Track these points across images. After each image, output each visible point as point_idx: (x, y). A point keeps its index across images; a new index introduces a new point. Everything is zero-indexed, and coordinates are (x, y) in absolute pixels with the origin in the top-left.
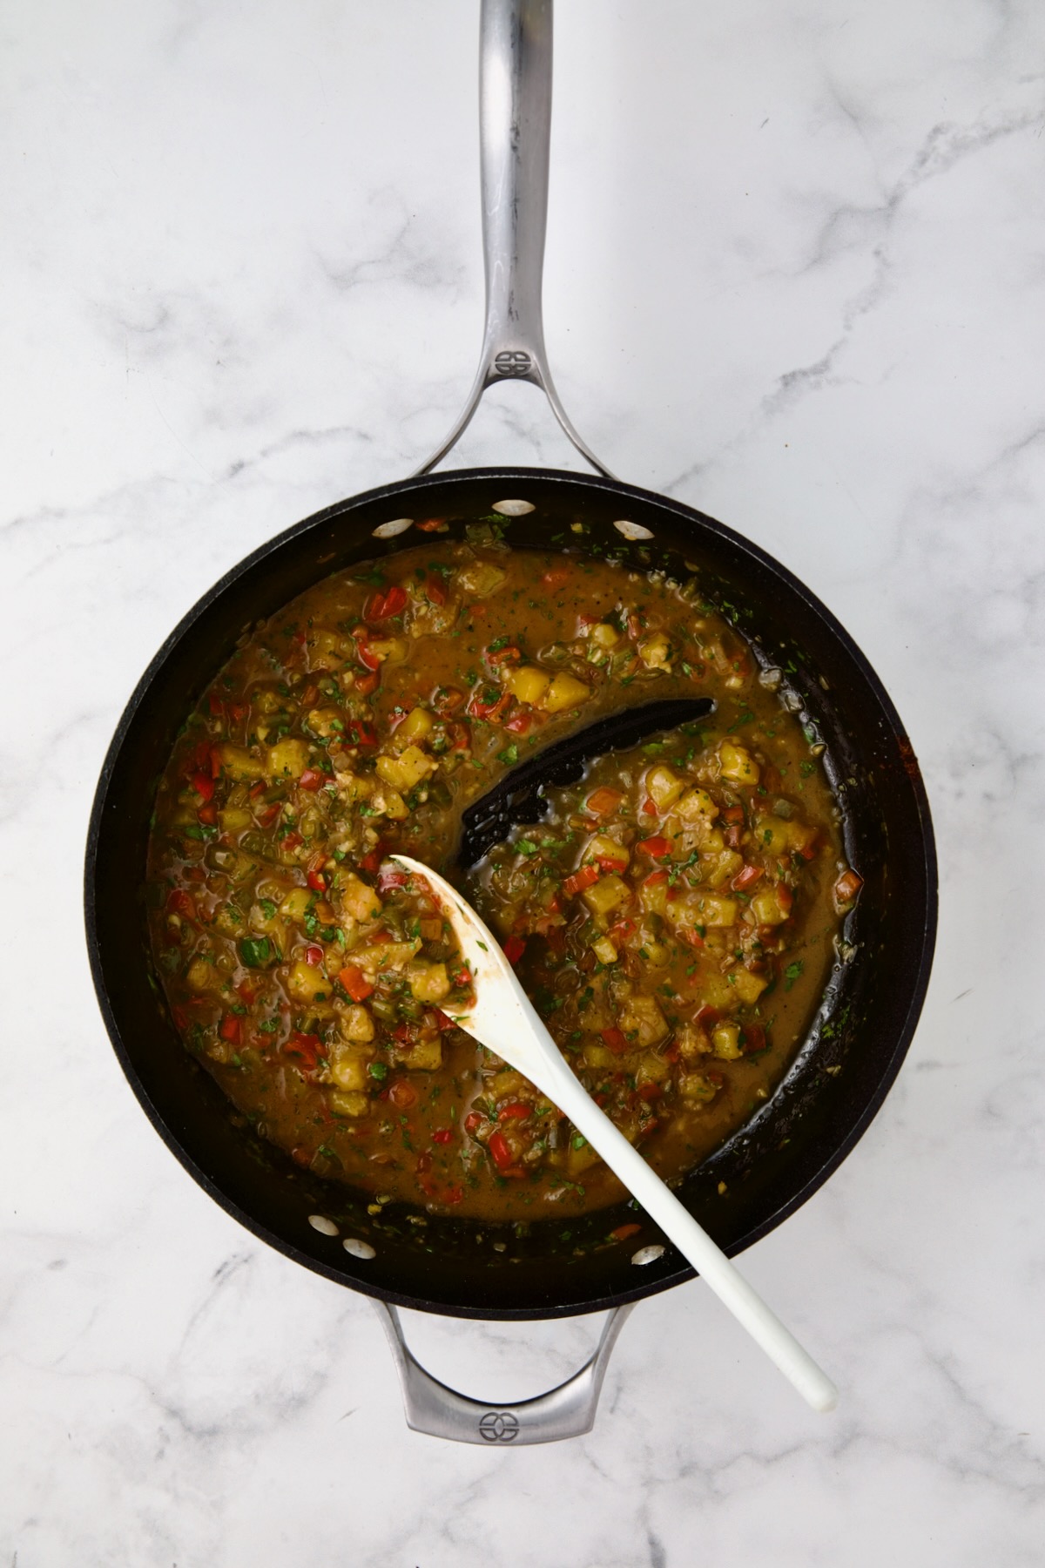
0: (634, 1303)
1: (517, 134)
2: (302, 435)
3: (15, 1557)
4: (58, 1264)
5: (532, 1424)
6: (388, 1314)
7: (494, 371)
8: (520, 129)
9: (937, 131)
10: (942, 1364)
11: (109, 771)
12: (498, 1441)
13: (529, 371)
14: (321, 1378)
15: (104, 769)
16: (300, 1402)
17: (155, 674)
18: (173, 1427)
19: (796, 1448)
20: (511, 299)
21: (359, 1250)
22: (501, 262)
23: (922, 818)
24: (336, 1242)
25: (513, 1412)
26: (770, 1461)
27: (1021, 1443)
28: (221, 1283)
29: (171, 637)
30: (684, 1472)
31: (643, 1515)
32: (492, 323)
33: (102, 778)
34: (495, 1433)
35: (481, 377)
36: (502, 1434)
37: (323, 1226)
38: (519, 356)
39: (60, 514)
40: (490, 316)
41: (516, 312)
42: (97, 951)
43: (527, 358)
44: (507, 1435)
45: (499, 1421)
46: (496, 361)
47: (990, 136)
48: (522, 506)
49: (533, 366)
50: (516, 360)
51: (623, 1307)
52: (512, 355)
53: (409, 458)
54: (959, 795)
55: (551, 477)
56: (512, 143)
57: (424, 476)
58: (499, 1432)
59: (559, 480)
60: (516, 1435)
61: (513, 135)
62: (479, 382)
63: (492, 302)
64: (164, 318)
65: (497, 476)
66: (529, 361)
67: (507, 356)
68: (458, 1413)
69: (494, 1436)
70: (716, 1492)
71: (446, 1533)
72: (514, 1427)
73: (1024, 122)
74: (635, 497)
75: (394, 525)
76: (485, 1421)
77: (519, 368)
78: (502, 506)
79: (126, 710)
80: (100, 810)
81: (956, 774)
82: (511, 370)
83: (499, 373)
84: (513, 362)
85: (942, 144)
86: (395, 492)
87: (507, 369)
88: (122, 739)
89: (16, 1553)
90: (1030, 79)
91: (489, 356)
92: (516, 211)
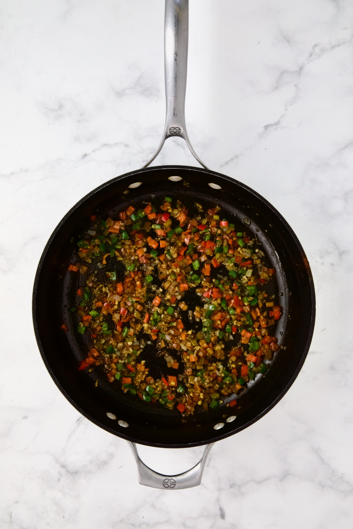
0: (214, 442)
1: (177, 55)
2: (106, 145)
3: (11, 514)
4: (25, 418)
5: (180, 482)
6: (133, 446)
7: (169, 133)
8: (178, 53)
9: (315, 45)
10: (316, 451)
11: (41, 266)
12: (169, 488)
13: (181, 133)
14: (112, 455)
15: (39, 265)
16: (105, 463)
17: (56, 233)
18: (63, 471)
19: (268, 479)
20: (174, 110)
21: (123, 424)
22: (171, 98)
23: (311, 282)
24: (116, 422)
25: (174, 478)
26: (260, 483)
27: (342, 477)
28: (79, 424)
29: (61, 221)
30: (231, 486)
31: (218, 500)
32: (168, 118)
33: (38, 268)
34: (168, 485)
35: (164, 136)
36: (170, 486)
37: (111, 416)
38: (177, 129)
39: (26, 171)
40: (167, 115)
41: (176, 114)
42: (37, 325)
43: (180, 129)
44: (172, 486)
45: (169, 481)
46: (170, 130)
47: (333, 47)
48: (178, 178)
49: (182, 132)
50: (176, 130)
51: (211, 444)
52: (175, 128)
53: (141, 153)
54: (323, 264)
55: (188, 169)
56: (175, 58)
57: (145, 168)
58: (169, 485)
59: (190, 170)
60: (175, 486)
61: (175, 55)
62: (164, 137)
63: (168, 111)
64: (61, 106)
65: (170, 168)
66: (180, 130)
67: (173, 129)
68: (156, 478)
69: (168, 487)
70: (242, 493)
71: (153, 506)
72: (174, 483)
73: (344, 43)
74: (216, 175)
75: (135, 184)
76: (165, 481)
77: (177, 133)
78: (171, 178)
79: (46, 246)
80: (37, 278)
81: (321, 257)
82: (174, 133)
83: (171, 134)
84: (175, 130)
85: (317, 50)
86: (136, 174)
87: (173, 133)
88: (45, 255)
89: (11, 512)
90: (346, 28)
91: (167, 129)
92: (176, 81)
